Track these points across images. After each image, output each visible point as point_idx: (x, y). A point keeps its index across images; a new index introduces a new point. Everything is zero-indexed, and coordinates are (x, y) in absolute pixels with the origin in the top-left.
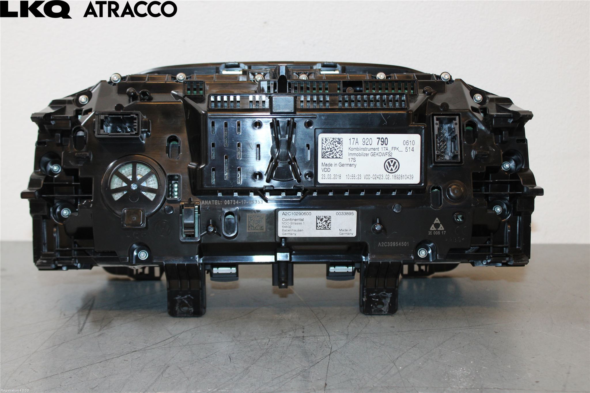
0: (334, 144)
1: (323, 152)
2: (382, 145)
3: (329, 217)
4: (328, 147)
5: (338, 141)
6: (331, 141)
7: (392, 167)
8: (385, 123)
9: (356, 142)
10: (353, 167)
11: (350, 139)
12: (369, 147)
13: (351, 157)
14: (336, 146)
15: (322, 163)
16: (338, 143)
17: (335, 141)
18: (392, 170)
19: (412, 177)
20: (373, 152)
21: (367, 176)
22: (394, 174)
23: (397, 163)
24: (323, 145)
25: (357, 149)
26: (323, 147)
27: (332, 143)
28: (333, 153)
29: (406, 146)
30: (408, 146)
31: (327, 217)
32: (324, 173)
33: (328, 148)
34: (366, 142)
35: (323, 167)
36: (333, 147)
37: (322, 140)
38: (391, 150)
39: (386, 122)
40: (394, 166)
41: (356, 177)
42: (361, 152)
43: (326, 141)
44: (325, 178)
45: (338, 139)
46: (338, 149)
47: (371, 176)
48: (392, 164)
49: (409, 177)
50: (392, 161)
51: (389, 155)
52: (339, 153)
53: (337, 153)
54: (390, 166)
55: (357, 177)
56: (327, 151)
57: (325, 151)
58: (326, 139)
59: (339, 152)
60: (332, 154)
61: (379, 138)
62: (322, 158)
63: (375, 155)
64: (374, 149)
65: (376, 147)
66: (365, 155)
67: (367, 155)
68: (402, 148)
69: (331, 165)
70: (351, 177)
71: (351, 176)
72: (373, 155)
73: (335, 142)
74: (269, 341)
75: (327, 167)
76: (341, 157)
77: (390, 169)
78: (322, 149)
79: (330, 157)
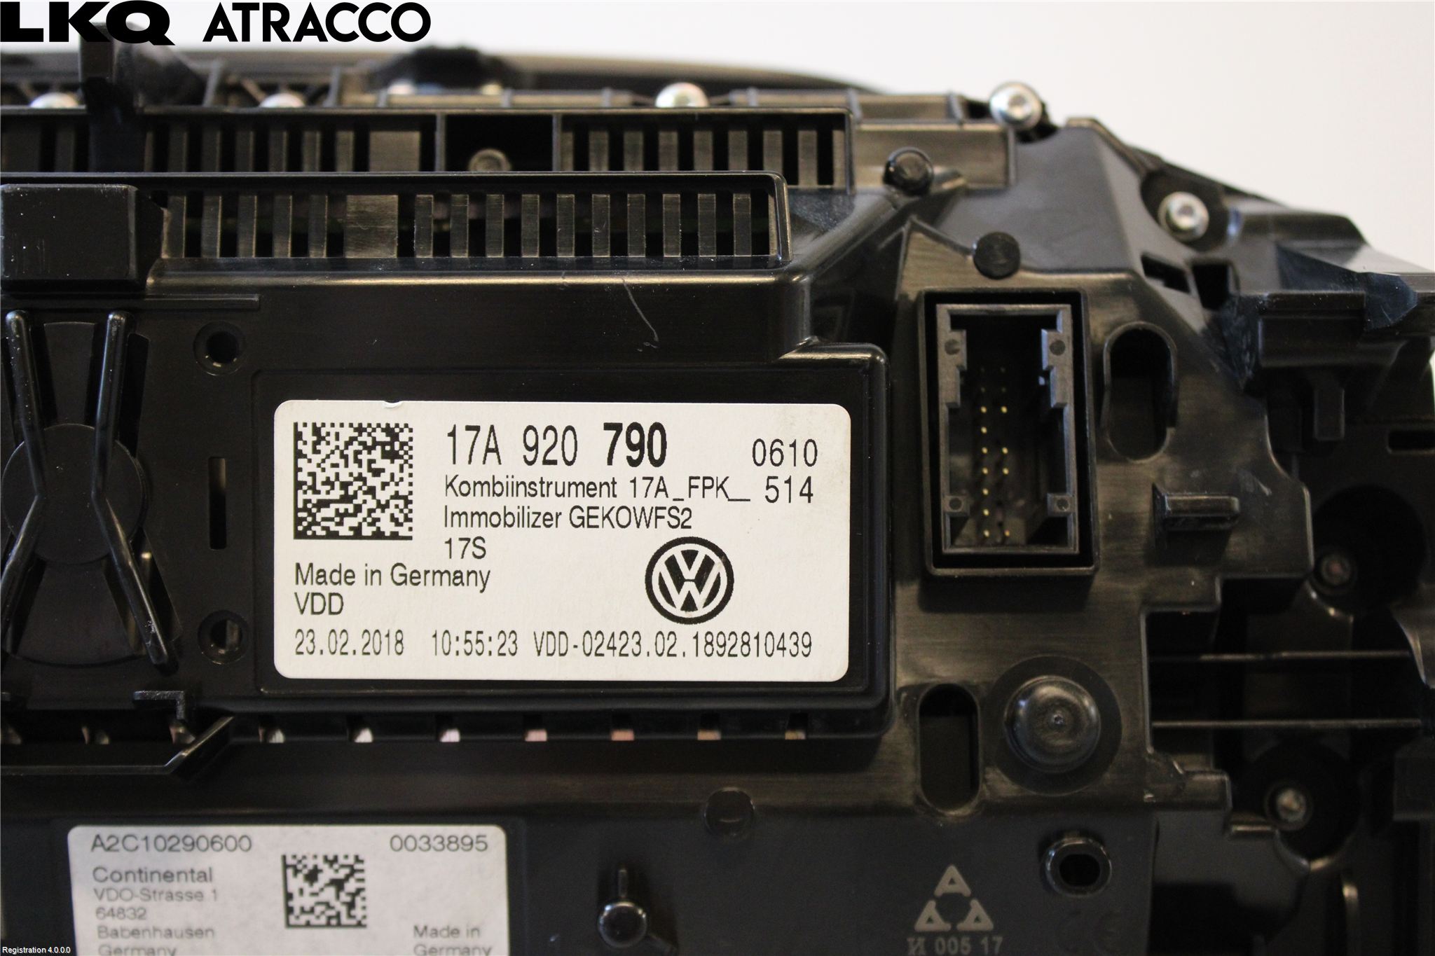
0: (364, 457)
1: (300, 505)
2: (634, 463)
3: (351, 861)
4: (331, 473)
5: (383, 444)
6: (348, 444)
7: (689, 587)
8: (652, 341)
9: (488, 450)
10: (472, 589)
11: (453, 434)
12: (561, 474)
13: (457, 532)
14: (377, 473)
15: (298, 566)
16: (385, 455)
17: (370, 443)
18: (689, 604)
19: (803, 643)
20: (585, 502)
21: (553, 641)
22: (702, 628)
23: (718, 568)
24: (302, 463)
25: (492, 487)
26: (302, 477)
27: (350, 452)
28: (358, 509)
29: (768, 469)
30: (783, 472)
31: (342, 860)
32: (307, 621)
33: (327, 482)
34: (542, 451)
35: (303, 590)
36: (360, 478)
37: (298, 436)
38: (685, 495)
39: (656, 338)
40: (700, 581)
41: (488, 646)
42: (511, 503)
43: (315, 444)
44: (317, 651)
45: (388, 430)
46: (384, 485)
47: (576, 637)
48: (690, 573)
49: (789, 644)
50: (690, 557)
51: (674, 522)
52: (392, 510)
53: (383, 507)
54: (679, 581)
55: (494, 646)
56: (323, 496)
57: (315, 498)
58: (316, 431)
59: (393, 503)
60: (354, 515)
61: (617, 427)
62: (299, 535)
63: (592, 522)
64: (590, 489)
65: (601, 473)
66: (540, 522)
67: (549, 519)
68: (747, 480)
69: (348, 577)
70: (460, 646)
71: (462, 639)
72: (585, 522)
73: (370, 449)
75: (326, 589)
76: (403, 531)
77: (679, 599)
78: (298, 485)
79: (344, 531)
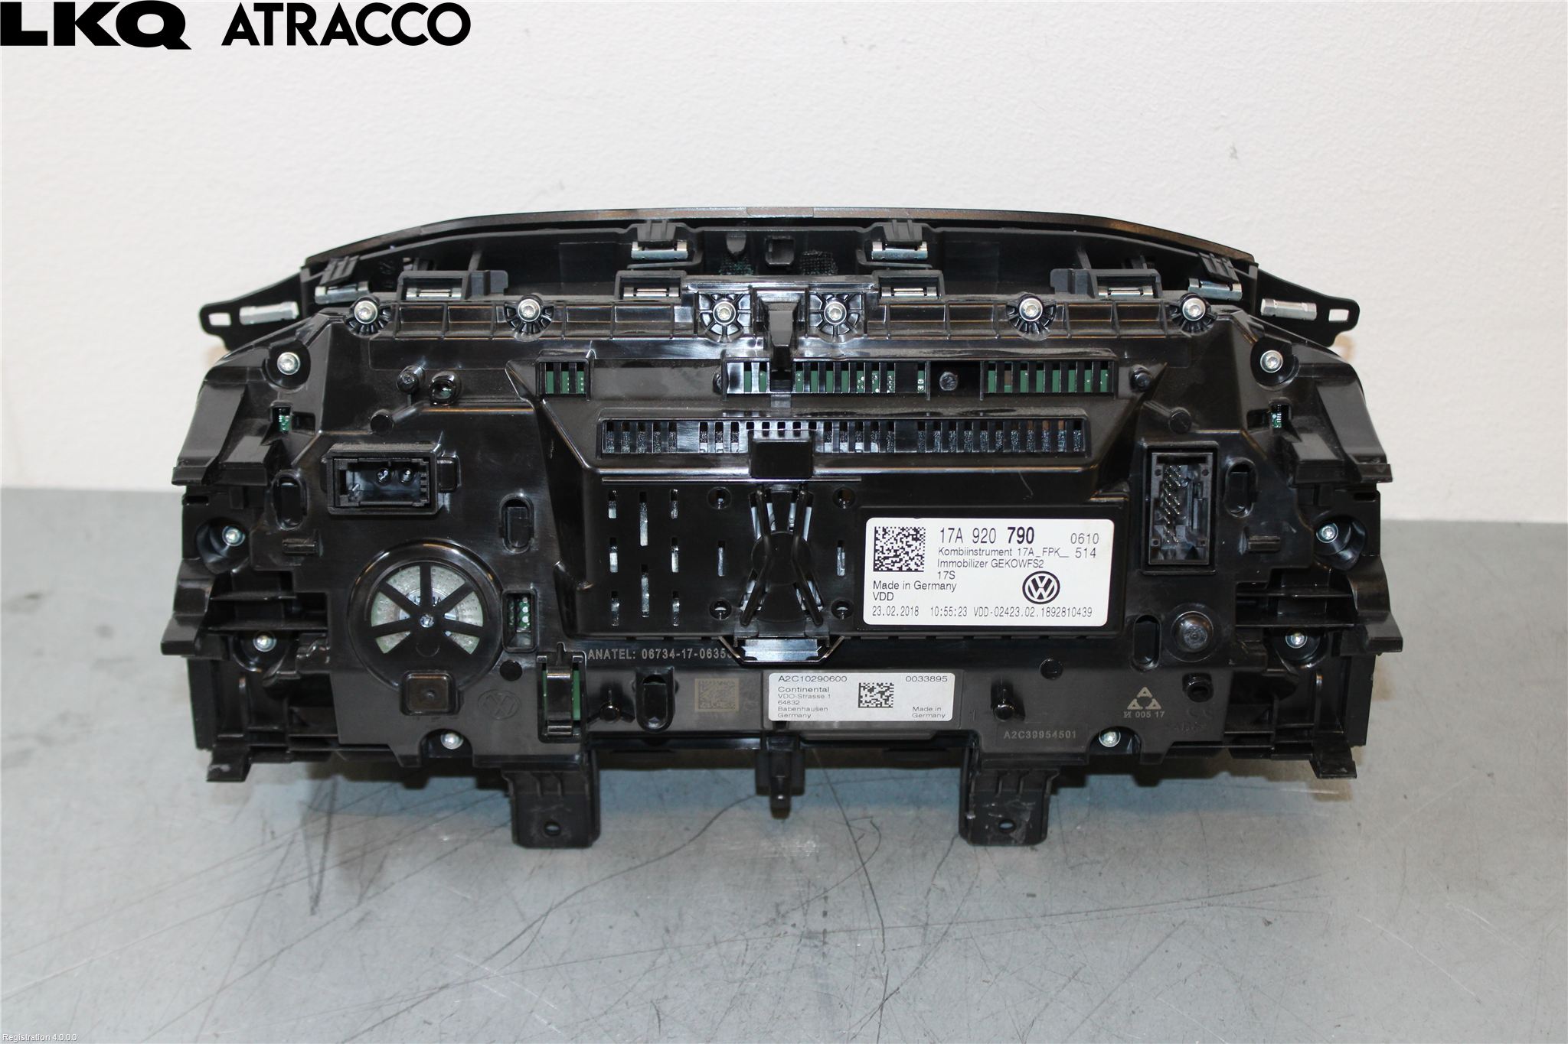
0: (904, 540)
1: (876, 558)
2: (1020, 542)
3: (888, 685)
4: (890, 546)
5: (913, 535)
6: (897, 535)
7: (1041, 590)
8: (1030, 495)
9: (958, 537)
10: (948, 590)
11: (943, 531)
12: (988, 547)
13: (943, 569)
14: (910, 546)
15: (875, 582)
16: (913, 539)
17: (907, 535)
18: (1041, 597)
19: (1089, 612)
20: (998, 557)
21: (982, 610)
22: (1045, 606)
23: (1054, 583)
24: (877, 542)
25: (959, 552)
26: (877, 548)
27: (898, 538)
28: (901, 560)
29: (1077, 545)
30: (1083, 546)
31: (884, 685)
32: (878, 603)
33: (888, 549)
34: (981, 537)
35: (876, 591)
36: (902, 548)
37: (876, 532)
38: (1040, 554)
39: (1032, 494)
40: (1046, 588)
41: (954, 612)
42: (967, 558)
43: (883, 535)
44: (882, 615)
45: (915, 530)
46: (913, 551)
47: (992, 609)
48: (1041, 585)
49: (1082, 612)
50: (1042, 579)
51: (1036, 565)
52: (915, 560)
53: (912, 559)
54: (1037, 588)
55: (957, 613)
56: (886, 555)
57: (883, 556)
58: (884, 530)
59: (916, 558)
60: (899, 562)
61: (1013, 529)
62: (875, 570)
63: (1001, 565)
64: (1001, 552)
65: (1006, 546)
66: (979, 565)
67: (982, 564)
68: (1068, 549)
69: (896, 586)
70: (943, 612)
71: (943, 610)
72: (998, 565)
73: (907, 537)
74: (747, 950)
75: (886, 591)
76: (920, 569)
77: (1036, 594)
78: (876, 551)
79: (894, 568)
